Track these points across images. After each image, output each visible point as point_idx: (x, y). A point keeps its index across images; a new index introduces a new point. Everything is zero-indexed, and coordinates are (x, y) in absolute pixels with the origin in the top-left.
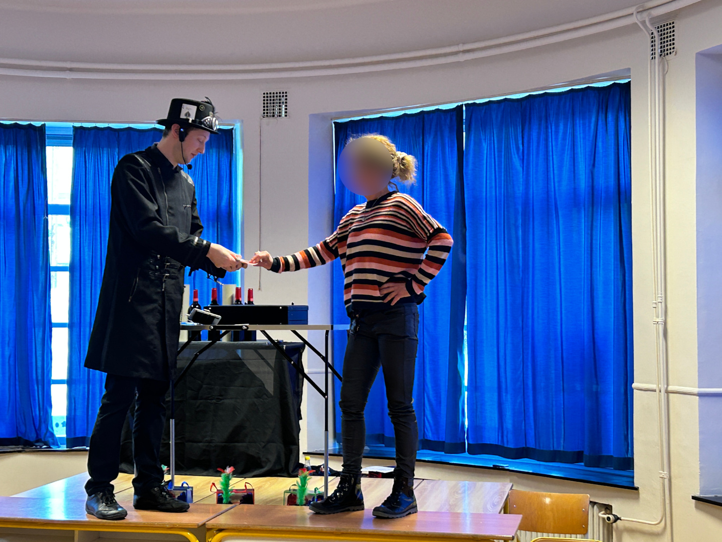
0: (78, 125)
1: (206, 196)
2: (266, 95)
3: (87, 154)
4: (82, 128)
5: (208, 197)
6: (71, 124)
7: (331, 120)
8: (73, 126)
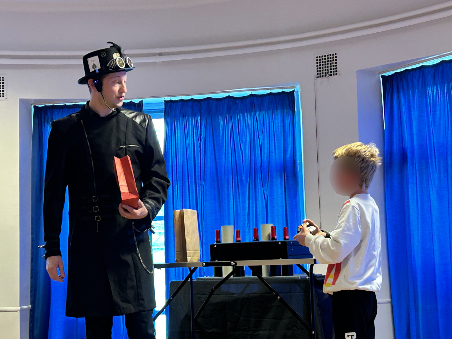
0: (168, 99)
1: (274, 150)
2: (318, 59)
3: (175, 122)
4: (171, 101)
5: (275, 151)
6: (162, 100)
7: (379, 74)
8: (164, 101)
